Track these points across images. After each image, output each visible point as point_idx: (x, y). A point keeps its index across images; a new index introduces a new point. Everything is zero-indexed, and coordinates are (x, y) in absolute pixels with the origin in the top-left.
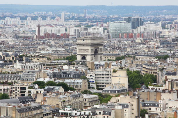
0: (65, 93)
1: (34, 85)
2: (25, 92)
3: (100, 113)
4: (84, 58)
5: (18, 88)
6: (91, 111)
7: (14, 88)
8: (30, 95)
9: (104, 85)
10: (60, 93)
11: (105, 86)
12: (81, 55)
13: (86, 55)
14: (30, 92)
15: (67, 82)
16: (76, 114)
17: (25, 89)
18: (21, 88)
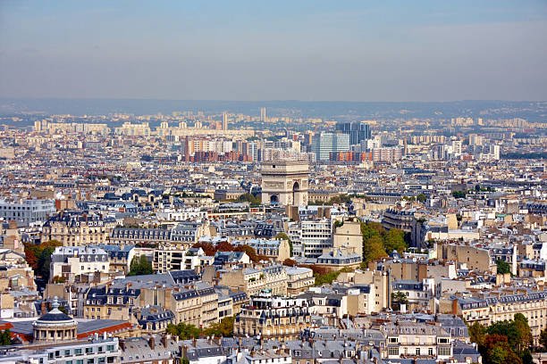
0: (254, 266)
1: (196, 249)
2: (180, 261)
3: (320, 302)
4: (274, 198)
5: (169, 254)
6: (305, 300)
7: (161, 254)
8: (189, 267)
9: (320, 249)
10: (246, 265)
11: (321, 251)
12: (269, 193)
13: (279, 193)
14: (189, 261)
15: (253, 245)
16: (279, 304)
17: (181, 256)
18: (174, 255)
